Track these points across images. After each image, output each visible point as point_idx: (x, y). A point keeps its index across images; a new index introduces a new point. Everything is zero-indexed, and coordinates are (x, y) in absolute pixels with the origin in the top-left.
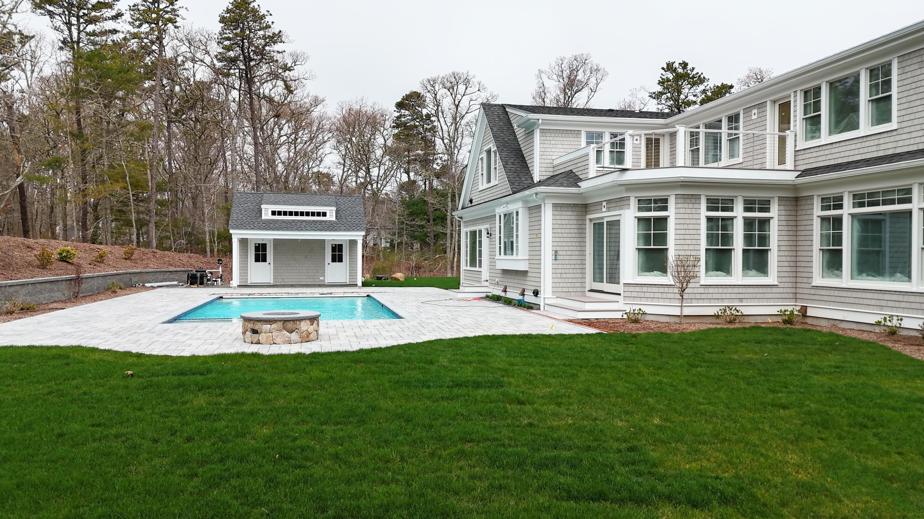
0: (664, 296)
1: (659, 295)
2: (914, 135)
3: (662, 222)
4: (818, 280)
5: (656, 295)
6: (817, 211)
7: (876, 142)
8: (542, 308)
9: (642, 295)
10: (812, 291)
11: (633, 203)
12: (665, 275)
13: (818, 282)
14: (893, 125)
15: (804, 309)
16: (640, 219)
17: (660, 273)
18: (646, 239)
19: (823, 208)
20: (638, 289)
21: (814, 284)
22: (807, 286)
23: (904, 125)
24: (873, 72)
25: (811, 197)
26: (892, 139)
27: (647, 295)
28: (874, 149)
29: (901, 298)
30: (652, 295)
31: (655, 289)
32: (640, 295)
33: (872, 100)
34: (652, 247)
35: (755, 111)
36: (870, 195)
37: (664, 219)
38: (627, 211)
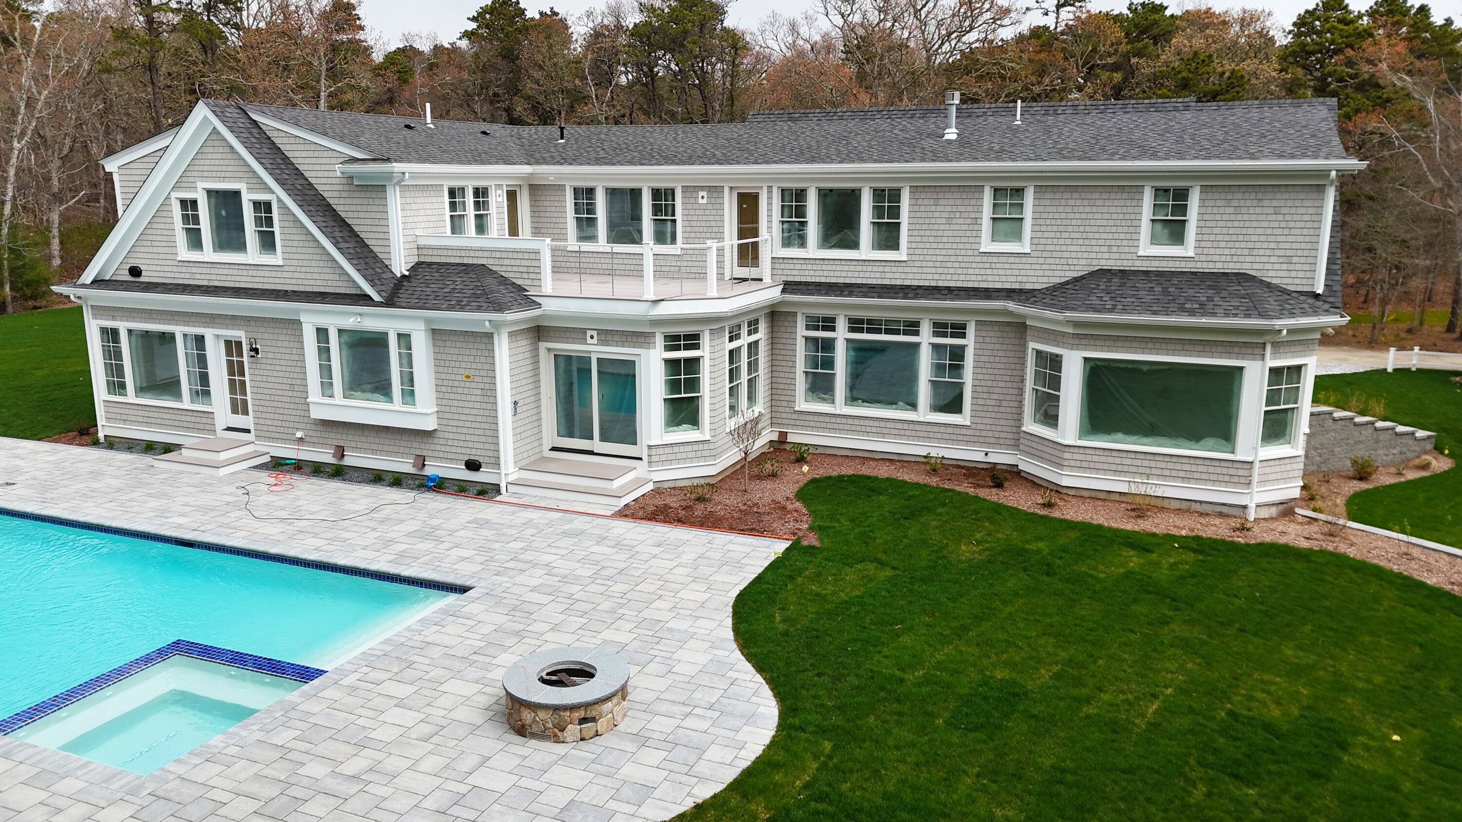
0: (699, 454)
1: (693, 454)
2: (926, 270)
3: (693, 364)
4: (802, 405)
5: (690, 455)
6: (801, 331)
7: (881, 269)
8: (503, 490)
9: (673, 457)
10: (795, 416)
11: (660, 341)
12: (695, 427)
13: (802, 406)
14: (901, 255)
15: (782, 435)
16: (667, 361)
17: (690, 426)
18: (674, 385)
19: (808, 328)
20: (668, 450)
21: (797, 409)
22: (787, 410)
23: (914, 258)
24: (878, 194)
25: (795, 314)
26: (900, 269)
27: (679, 456)
28: (878, 275)
29: (906, 426)
30: (684, 456)
31: (688, 448)
32: (670, 457)
33: (874, 223)
34: (683, 395)
35: (705, 194)
36: (869, 321)
37: (696, 360)
38: (651, 351)
